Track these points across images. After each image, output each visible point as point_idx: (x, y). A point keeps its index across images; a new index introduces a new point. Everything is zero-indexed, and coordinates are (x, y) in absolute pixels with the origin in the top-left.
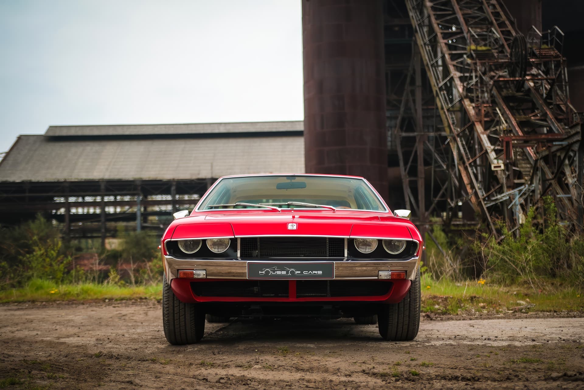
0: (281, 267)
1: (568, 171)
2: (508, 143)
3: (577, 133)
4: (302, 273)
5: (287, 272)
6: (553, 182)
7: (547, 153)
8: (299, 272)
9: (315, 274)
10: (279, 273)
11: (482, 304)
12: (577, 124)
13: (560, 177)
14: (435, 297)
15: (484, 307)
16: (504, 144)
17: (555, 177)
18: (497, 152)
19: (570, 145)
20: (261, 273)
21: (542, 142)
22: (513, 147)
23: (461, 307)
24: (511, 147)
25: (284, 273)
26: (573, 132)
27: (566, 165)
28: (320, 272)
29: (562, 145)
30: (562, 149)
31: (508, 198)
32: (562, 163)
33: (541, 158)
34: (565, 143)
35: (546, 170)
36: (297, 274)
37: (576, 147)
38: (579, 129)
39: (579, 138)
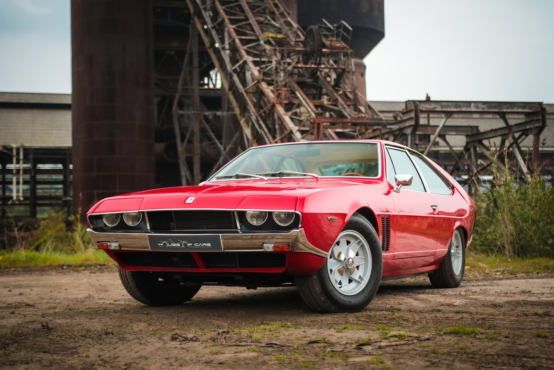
0: (175, 240)
2: (319, 125)
3: (411, 119)
4: (193, 245)
5: (181, 245)
8: (191, 244)
9: (205, 246)
10: (174, 245)
12: (411, 111)
16: (316, 126)
18: (302, 132)
19: (401, 129)
20: (160, 245)
22: (323, 128)
24: (321, 129)
25: (178, 245)
26: (406, 117)
28: (209, 245)
29: (391, 128)
34: (395, 127)
36: (190, 246)
37: (409, 131)
38: (413, 115)
39: (413, 123)
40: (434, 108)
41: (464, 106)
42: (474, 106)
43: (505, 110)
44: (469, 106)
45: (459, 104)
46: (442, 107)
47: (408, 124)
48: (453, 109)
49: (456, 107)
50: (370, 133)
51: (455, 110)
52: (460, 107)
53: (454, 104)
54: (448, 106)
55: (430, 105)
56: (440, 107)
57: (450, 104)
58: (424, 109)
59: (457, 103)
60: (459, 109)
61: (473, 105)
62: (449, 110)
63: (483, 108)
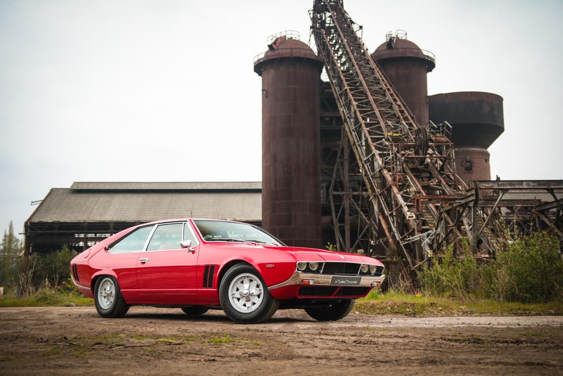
1: (465, 221)
2: (418, 201)
3: (472, 195)
6: (454, 228)
7: (449, 208)
11: (440, 308)
12: (472, 189)
13: (459, 224)
14: (406, 303)
15: (441, 310)
16: (415, 202)
17: (455, 225)
18: (409, 206)
19: (467, 203)
21: (445, 200)
22: (421, 203)
23: (425, 310)
24: (420, 203)
26: (469, 194)
27: (464, 216)
29: (460, 203)
30: (461, 205)
31: (419, 239)
32: (460, 215)
33: (445, 212)
34: (463, 202)
35: (449, 220)
37: (471, 204)
38: (473, 192)
39: (473, 198)
40: (492, 186)
41: (517, 185)
42: (526, 184)
43: (552, 187)
44: (522, 185)
45: (513, 182)
46: (498, 186)
47: (471, 199)
48: (508, 187)
49: (511, 185)
50: (447, 206)
51: (510, 187)
52: (514, 185)
53: (509, 182)
54: (504, 185)
55: (488, 184)
56: (497, 185)
57: (505, 183)
58: (484, 187)
59: (511, 182)
60: (513, 187)
61: (524, 183)
62: (504, 187)
63: (534, 186)
